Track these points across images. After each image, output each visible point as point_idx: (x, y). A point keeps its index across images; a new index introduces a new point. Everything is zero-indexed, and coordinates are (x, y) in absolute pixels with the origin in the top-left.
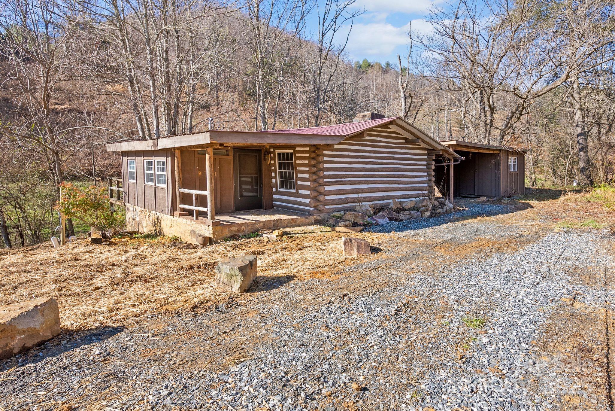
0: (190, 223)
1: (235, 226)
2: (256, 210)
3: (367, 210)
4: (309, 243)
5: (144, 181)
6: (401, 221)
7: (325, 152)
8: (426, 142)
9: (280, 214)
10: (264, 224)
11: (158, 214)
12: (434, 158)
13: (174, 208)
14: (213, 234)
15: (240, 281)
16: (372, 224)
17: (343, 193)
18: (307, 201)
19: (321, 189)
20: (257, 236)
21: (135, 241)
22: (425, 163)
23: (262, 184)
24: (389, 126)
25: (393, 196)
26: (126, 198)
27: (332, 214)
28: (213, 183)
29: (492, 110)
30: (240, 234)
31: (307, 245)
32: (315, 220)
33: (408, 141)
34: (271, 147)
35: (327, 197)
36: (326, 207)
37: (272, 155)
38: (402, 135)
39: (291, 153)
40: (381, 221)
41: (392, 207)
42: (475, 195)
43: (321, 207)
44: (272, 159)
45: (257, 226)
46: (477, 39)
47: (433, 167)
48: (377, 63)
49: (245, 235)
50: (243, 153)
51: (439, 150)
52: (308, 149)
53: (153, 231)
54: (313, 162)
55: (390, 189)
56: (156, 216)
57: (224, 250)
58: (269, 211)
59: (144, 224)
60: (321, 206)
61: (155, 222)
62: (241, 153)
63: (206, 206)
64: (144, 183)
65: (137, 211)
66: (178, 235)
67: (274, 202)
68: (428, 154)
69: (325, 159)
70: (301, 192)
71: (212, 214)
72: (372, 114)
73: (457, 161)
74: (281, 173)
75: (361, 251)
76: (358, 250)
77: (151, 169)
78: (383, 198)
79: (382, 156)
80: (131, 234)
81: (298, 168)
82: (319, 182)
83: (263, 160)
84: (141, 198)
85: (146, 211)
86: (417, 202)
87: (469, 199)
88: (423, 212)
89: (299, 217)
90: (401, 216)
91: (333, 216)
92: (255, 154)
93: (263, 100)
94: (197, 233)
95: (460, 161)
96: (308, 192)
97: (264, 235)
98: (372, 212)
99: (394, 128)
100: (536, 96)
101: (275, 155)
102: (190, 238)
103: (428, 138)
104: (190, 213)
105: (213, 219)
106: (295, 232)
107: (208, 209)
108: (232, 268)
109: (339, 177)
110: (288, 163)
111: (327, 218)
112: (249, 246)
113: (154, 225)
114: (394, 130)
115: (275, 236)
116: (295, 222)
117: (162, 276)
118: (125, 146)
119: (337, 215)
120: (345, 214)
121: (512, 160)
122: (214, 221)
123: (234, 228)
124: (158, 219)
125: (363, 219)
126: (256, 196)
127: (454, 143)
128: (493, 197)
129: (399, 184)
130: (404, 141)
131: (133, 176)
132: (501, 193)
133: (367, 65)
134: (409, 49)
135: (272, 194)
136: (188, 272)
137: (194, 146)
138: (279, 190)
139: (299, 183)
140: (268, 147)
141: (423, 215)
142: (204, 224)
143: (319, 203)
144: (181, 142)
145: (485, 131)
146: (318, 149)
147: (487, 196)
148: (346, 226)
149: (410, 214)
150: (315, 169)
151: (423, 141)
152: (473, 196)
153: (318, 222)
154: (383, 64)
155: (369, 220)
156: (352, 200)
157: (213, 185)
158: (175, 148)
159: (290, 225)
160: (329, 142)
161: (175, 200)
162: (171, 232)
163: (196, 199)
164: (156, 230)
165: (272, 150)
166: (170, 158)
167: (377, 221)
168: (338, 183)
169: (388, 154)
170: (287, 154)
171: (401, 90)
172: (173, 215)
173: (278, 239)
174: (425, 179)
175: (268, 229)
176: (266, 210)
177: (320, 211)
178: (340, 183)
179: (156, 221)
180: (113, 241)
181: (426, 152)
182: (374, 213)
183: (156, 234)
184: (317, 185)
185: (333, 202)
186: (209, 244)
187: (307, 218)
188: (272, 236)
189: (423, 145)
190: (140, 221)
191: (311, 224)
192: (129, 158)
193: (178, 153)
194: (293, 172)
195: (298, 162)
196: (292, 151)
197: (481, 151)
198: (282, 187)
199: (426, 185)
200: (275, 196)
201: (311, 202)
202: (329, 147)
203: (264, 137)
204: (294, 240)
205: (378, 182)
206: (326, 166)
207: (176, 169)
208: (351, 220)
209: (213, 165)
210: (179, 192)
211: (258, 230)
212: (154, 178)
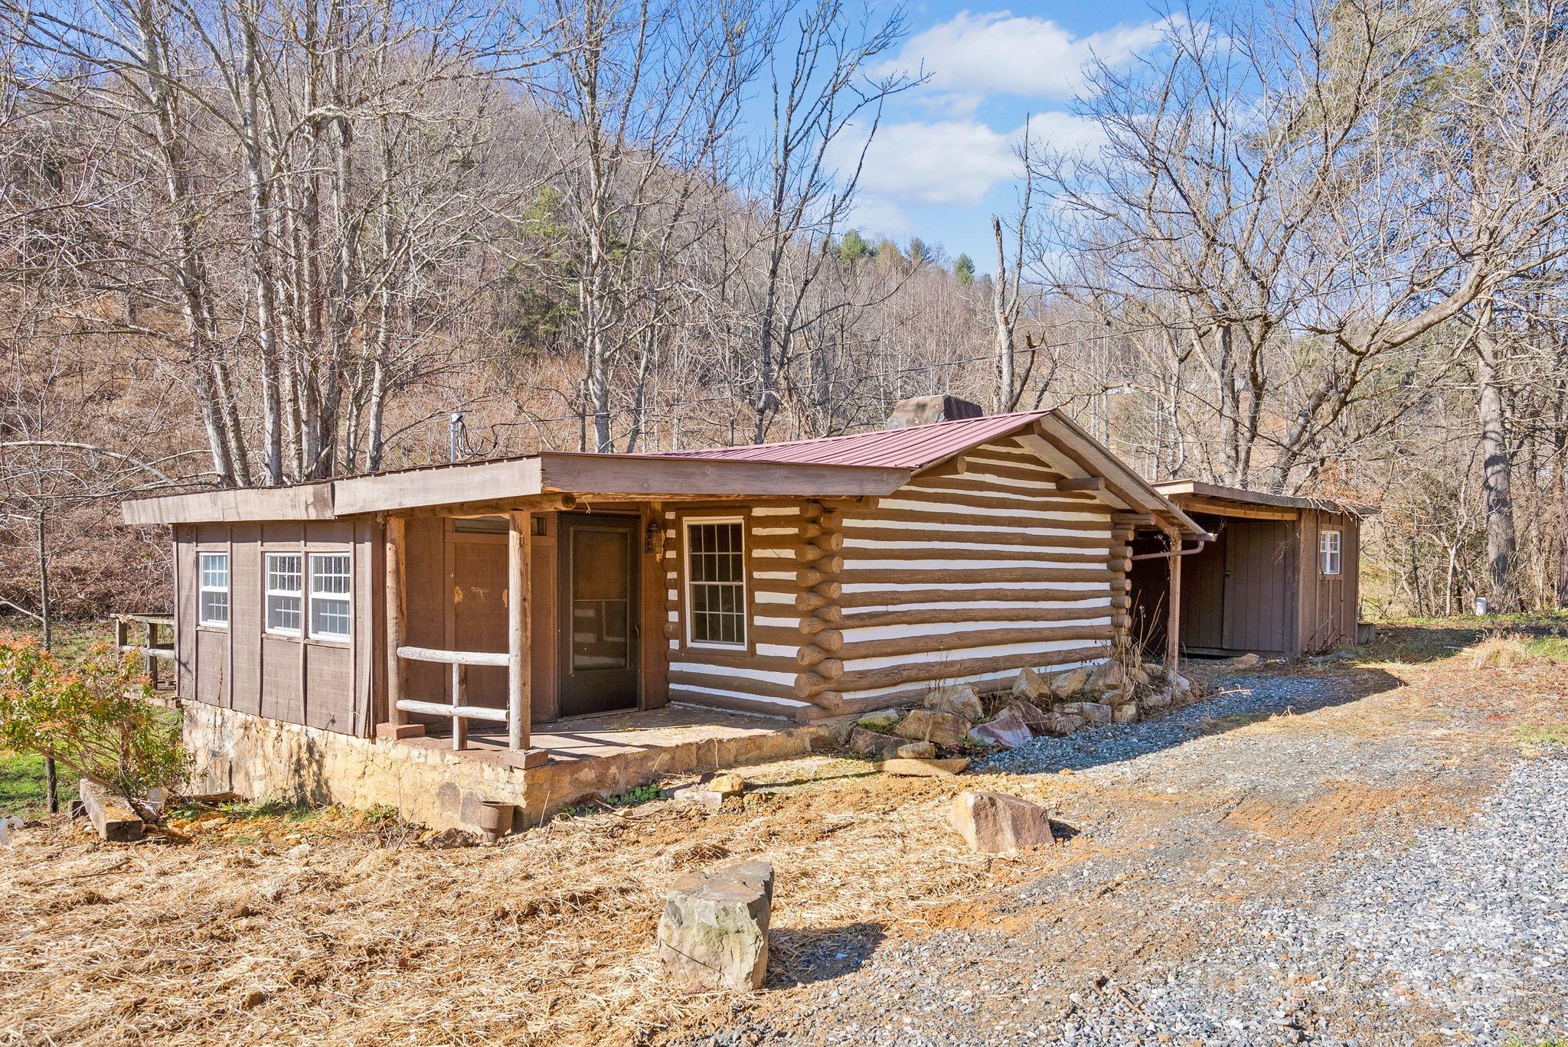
0: (438, 760)
1: (591, 768)
2: (620, 712)
3: (966, 704)
4: (842, 816)
5: (263, 623)
6: (1062, 735)
7: (847, 523)
8: (1116, 486)
9: (702, 723)
10: (673, 758)
11: (313, 732)
12: (1131, 538)
13: (378, 712)
14: (527, 795)
15: (752, 950)
16: (986, 747)
17: (889, 650)
18: (788, 679)
19: (833, 641)
20: (658, 795)
21: (247, 827)
22: (1104, 552)
23: (639, 627)
24: (1016, 438)
25: (1021, 657)
26: (187, 681)
27: (863, 720)
28: (529, 626)
29: (1258, 388)
30: (604, 794)
31: (835, 821)
32: (812, 741)
33: (1063, 485)
34: (667, 506)
35: (851, 666)
36: (846, 696)
37: (671, 533)
38: (1049, 466)
39: (737, 528)
40: (1008, 737)
41: (1023, 692)
42: (1222, 649)
43: (831, 698)
44: (669, 544)
45: (655, 764)
46: (1226, 172)
47: (1128, 566)
48: (885, 244)
49: (618, 796)
50: (586, 528)
51: (1148, 512)
52: (795, 511)
53: (291, 793)
54: (811, 554)
55: (1013, 635)
56: (304, 740)
57: (589, 845)
58: (661, 713)
59: (257, 767)
60: (831, 696)
61: (299, 760)
62: (581, 528)
63: (502, 702)
64: (263, 632)
65: (229, 725)
66: (387, 802)
67: (672, 686)
68: (1114, 526)
69: (848, 543)
70: (762, 649)
71: (523, 730)
72: (948, 401)
73: (1194, 545)
74: (698, 591)
75: (1025, 835)
76: (1017, 832)
77: (291, 583)
78: (994, 665)
79: (996, 534)
80: (210, 803)
81: (756, 575)
82: (827, 617)
83: (643, 549)
84: (247, 682)
85: (267, 724)
86: (1089, 676)
87: (1208, 662)
88: (1116, 705)
89: (769, 732)
90: (1058, 719)
91: (866, 726)
92: (621, 530)
93: (602, 355)
94: (463, 792)
95: (1202, 544)
96: (790, 651)
97: (678, 794)
98: (979, 709)
99: (1029, 445)
100: (1387, 345)
101: (680, 534)
102: (437, 811)
103: (1124, 476)
104: (437, 728)
105: (524, 744)
106: (769, 780)
107: (513, 714)
108: (724, 909)
109: (879, 599)
110: (724, 560)
111: (844, 733)
112: (649, 829)
113: (297, 771)
114: (1027, 450)
115: (719, 796)
116: (759, 748)
117: (446, 944)
118: (199, 508)
119: (876, 722)
120: (902, 718)
121: (1329, 537)
122: (531, 752)
123: (588, 774)
124: (310, 749)
125: (957, 731)
126: (620, 667)
127: (1189, 488)
128: (1280, 653)
129: (1035, 619)
130: (1052, 486)
131: (217, 606)
132: (1300, 642)
133: (858, 249)
134: (1023, 198)
135: (668, 657)
136: (526, 927)
137: (462, 504)
138: (690, 644)
139: (760, 621)
140: (658, 507)
141: (1117, 714)
142: (493, 763)
143: (823, 686)
144: (426, 490)
145: (1233, 454)
146: (828, 511)
147: (1263, 654)
148: (920, 756)
149: (1081, 712)
150: (814, 577)
151: (1110, 486)
152: (1215, 652)
153: (822, 746)
154: (904, 246)
155: (974, 735)
156: (913, 673)
157: (529, 634)
158: (388, 514)
159: (743, 758)
160: (869, 489)
161: (380, 683)
162: (360, 792)
163: (463, 680)
164: (301, 786)
165: (670, 515)
166: (368, 546)
167: (998, 738)
168: (875, 621)
169: (1009, 525)
170: (723, 528)
171: (1002, 328)
172: (372, 736)
173: (730, 806)
174: (1105, 602)
175: (689, 771)
176: (650, 713)
177: (826, 711)
178: (881, 620)
179: (305, 756)
180: (176, 830)
181: (1106, 518)
182: (986, 711)
183: (302, 802)
184: (818, 626)
185: (864, 680)
186: (509, 831)
187: (790, 734)
188: (710, 795)
189: (1102, 497)
190: (241, 756)
191: (802, 754)
192: (202, 546)
193: (396, 528)
194: (739, 589)
195: (757, 553)
196: (738, 519)
197: (1253, 515)
198: (700, 635)
199: (1106, 621)
200: (674, 667)
201: (802, 682)
202: (863, 504)
203: (692, 474)
204: (781, 808)
205: (983, 614)
206: (849, 564)
207: (390, 582)
208: (920, 735)
209: (529, 568)
210: (399, 659)
211: (656, 778)
212: (302, 612)
